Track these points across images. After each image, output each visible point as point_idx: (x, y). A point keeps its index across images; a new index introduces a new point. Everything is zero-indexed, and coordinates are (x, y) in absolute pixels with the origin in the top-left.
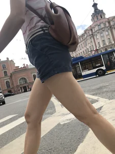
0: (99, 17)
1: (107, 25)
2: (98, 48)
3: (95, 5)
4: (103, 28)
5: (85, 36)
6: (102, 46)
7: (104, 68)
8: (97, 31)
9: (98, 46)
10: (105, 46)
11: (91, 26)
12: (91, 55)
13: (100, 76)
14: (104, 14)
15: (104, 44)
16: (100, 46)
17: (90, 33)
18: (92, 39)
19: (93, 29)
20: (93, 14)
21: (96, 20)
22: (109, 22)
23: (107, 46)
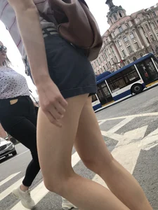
0: (118, 17)
1: (131, 25)
2: (123, 59)
3: (110, 1)
4: (126, 30)
6: (128, 55)
8: (118, 35)
9: (122, 56)
10: (132, 53)
11: (108, 31)
12: (116, 70)
14: (124, 11)
15: (131, 51)
16: (125, 56)
17: (109, 40)
18: (113, 47)
19: (112, 35)
20: (109, 13)
21: (113, 20)
22: (133, 21)
23: (135, 54)
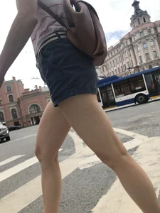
0: (142, 21)
1: (153, 32)
2: (139, 65)
3: (136, 4)
4: (146, 36)
5: (121, 48)
6: (144, 61)
7: (146, 92)
8: (138, 40)
9: (139, 61)
10: (148, 61)
11: (129, 33)
12: (129, 74)
13: (140, 103)
14: (149, 17)
15: (148, 58)
16: (142, 62)
17: (129, 43)
18: (131, 51)
19: (133, 38)
20: (133, 16)
21: (136, 24)
22: (155, 29)
23: (152, 62)
